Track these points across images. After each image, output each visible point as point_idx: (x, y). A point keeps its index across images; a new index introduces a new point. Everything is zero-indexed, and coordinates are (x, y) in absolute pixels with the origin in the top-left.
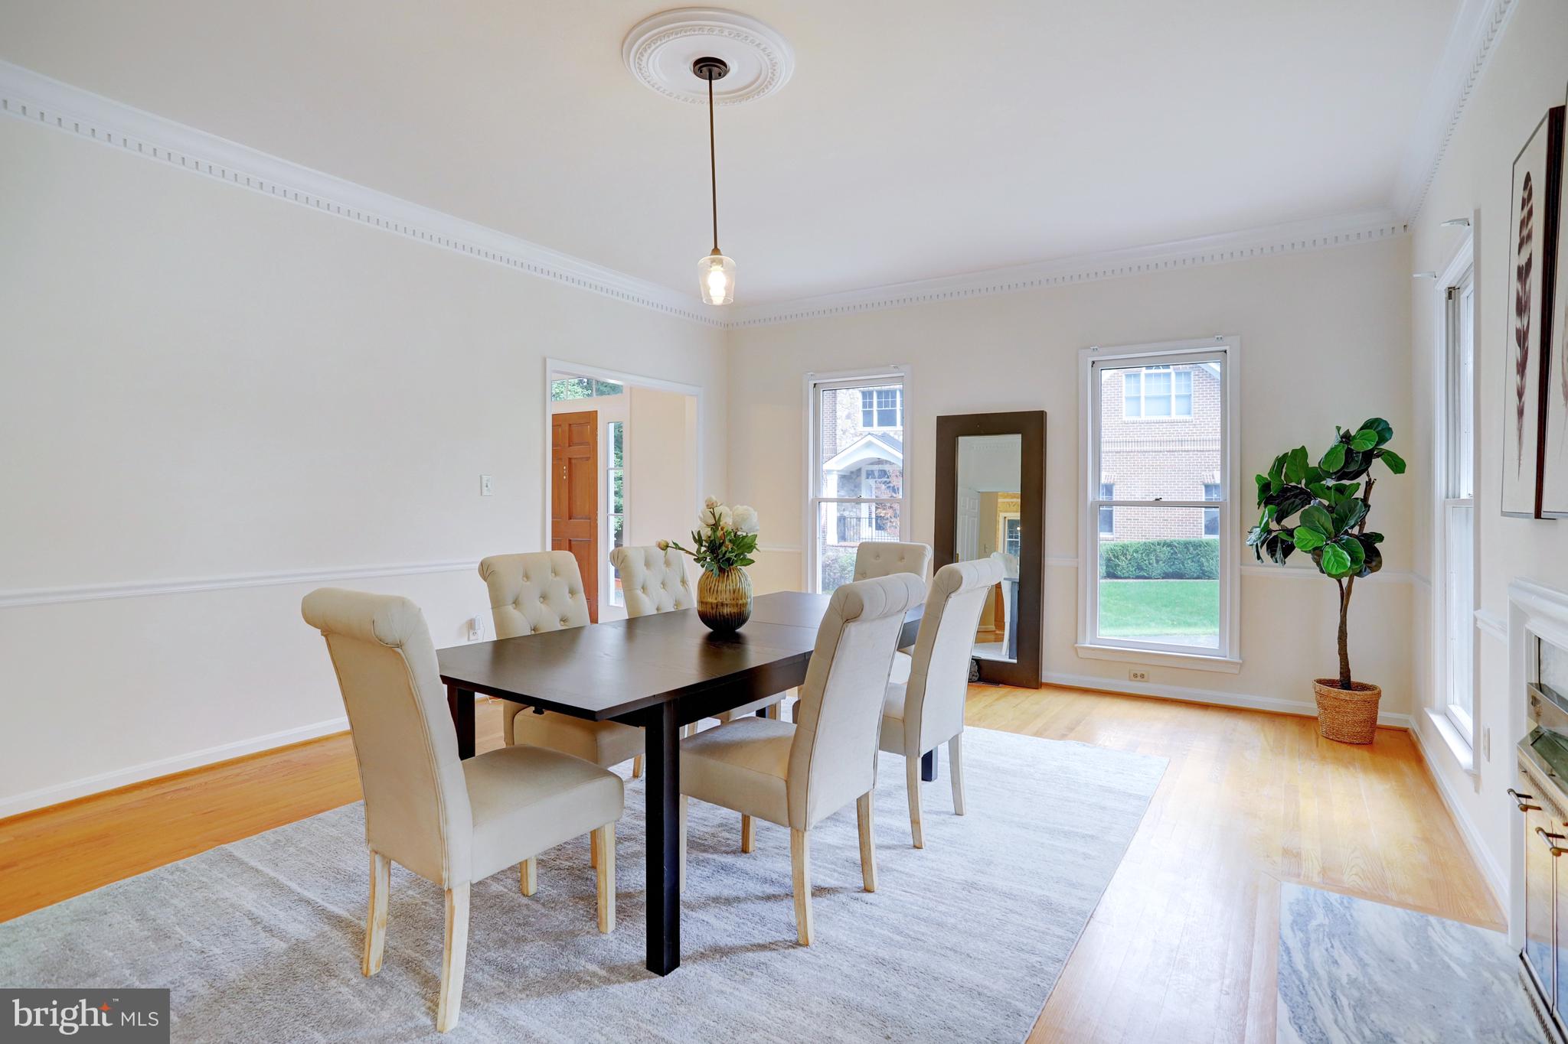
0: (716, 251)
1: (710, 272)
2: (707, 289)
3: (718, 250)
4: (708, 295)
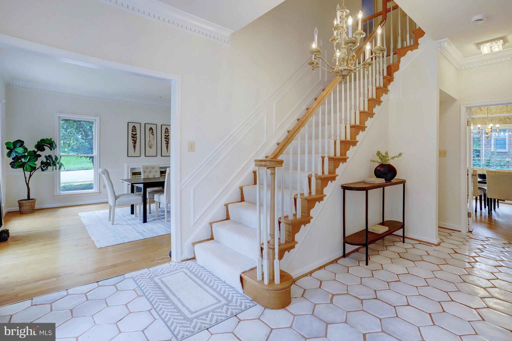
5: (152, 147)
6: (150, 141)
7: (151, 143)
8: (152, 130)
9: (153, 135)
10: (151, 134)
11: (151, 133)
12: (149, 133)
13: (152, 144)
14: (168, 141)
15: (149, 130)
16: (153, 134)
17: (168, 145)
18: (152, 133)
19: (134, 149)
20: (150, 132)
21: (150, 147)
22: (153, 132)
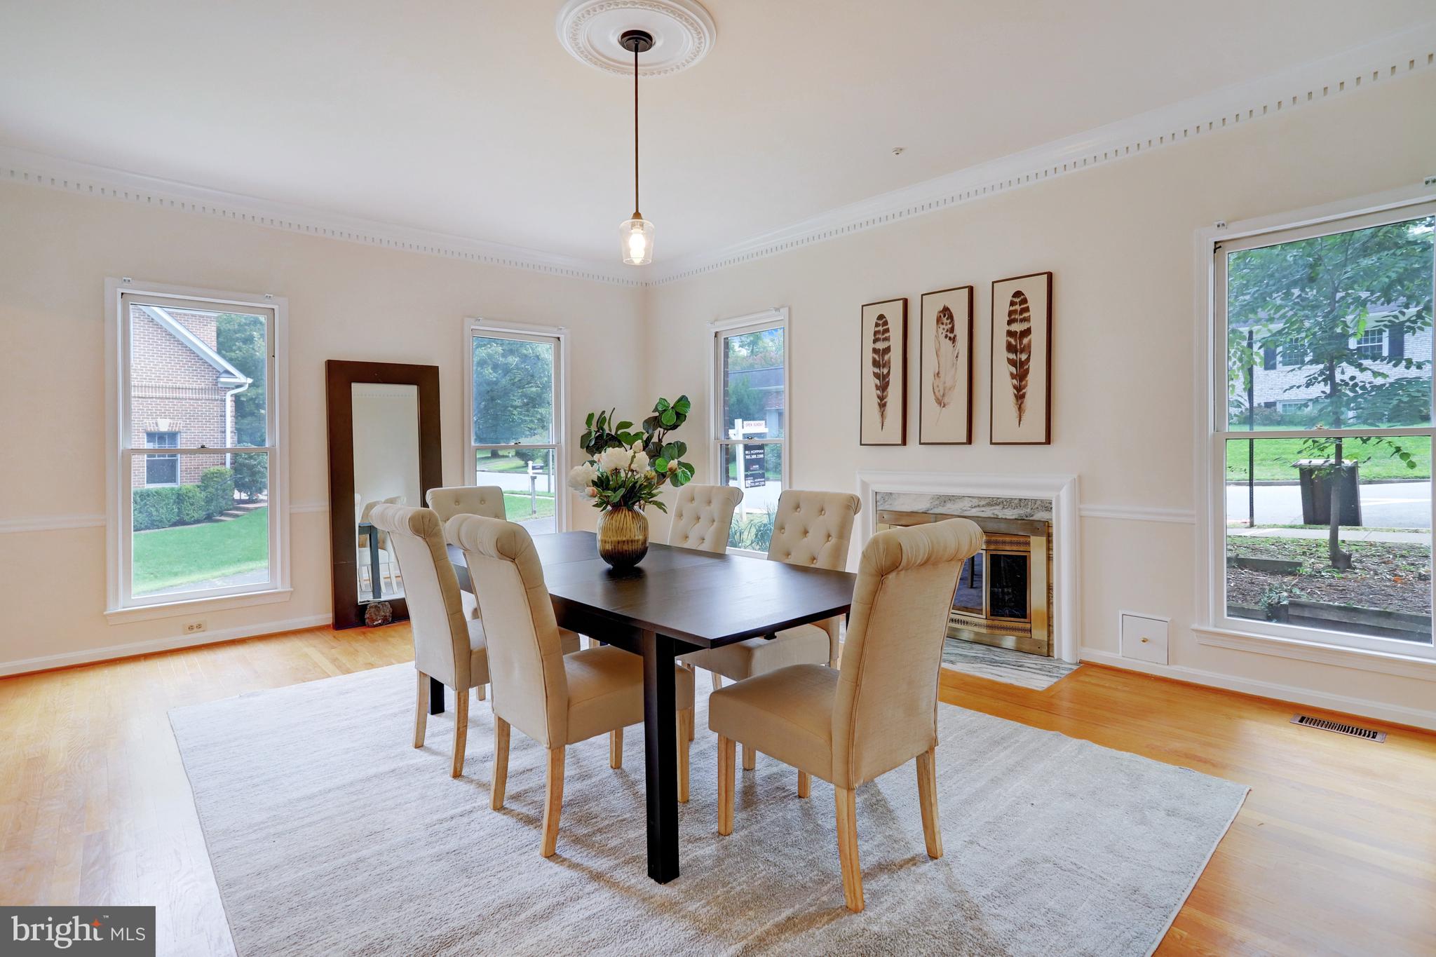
0: (637, 215)
1: (631, 234)
2: (628, 250)
3: (640, 214)
4: (629, 256)
5: (946, 400)
6: (938, 373)
7: (945, 383)
8: (951, 317)
9: (953, 340)
10: (946, 336)
11: (944, 333)
12: (937, 337)
13: (948, 385)
14: (1022, 364)
15: (939, 320)
16: (952, 336)
17: (1025, 386)
18: (949, 335)
19: (882, 415)
20: (941, 330)
21: (941, 402)
22: (952, 330)
